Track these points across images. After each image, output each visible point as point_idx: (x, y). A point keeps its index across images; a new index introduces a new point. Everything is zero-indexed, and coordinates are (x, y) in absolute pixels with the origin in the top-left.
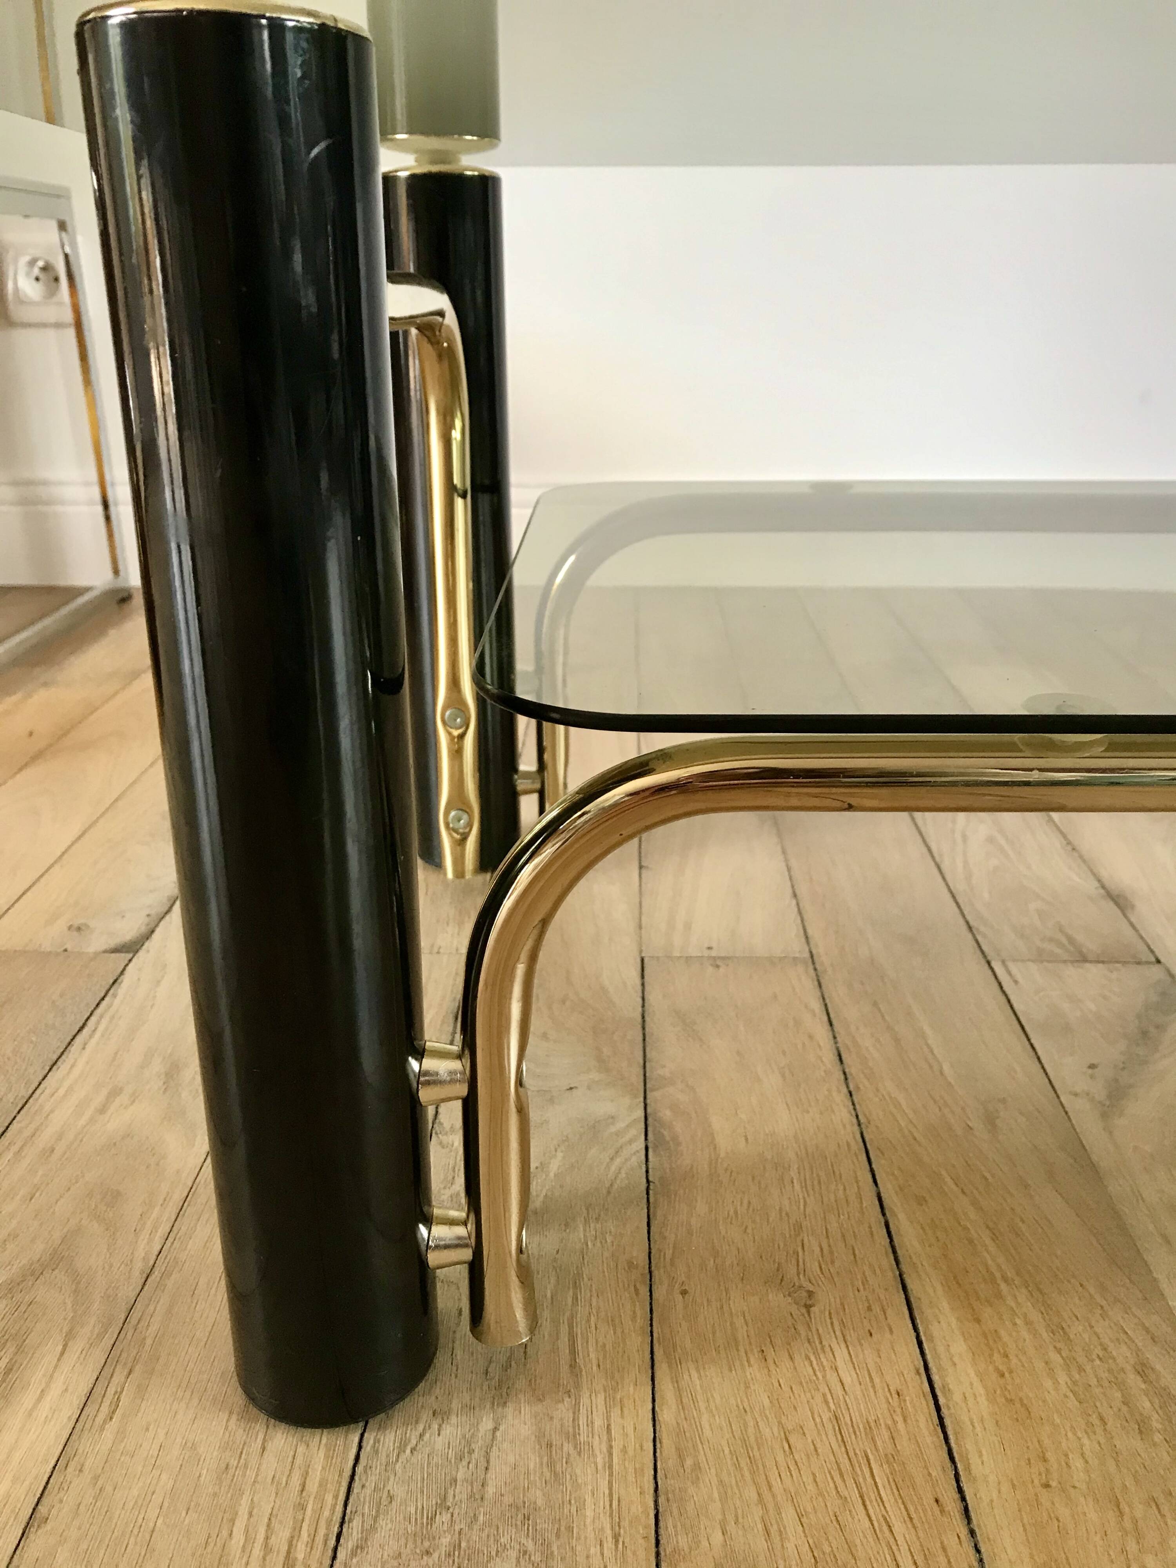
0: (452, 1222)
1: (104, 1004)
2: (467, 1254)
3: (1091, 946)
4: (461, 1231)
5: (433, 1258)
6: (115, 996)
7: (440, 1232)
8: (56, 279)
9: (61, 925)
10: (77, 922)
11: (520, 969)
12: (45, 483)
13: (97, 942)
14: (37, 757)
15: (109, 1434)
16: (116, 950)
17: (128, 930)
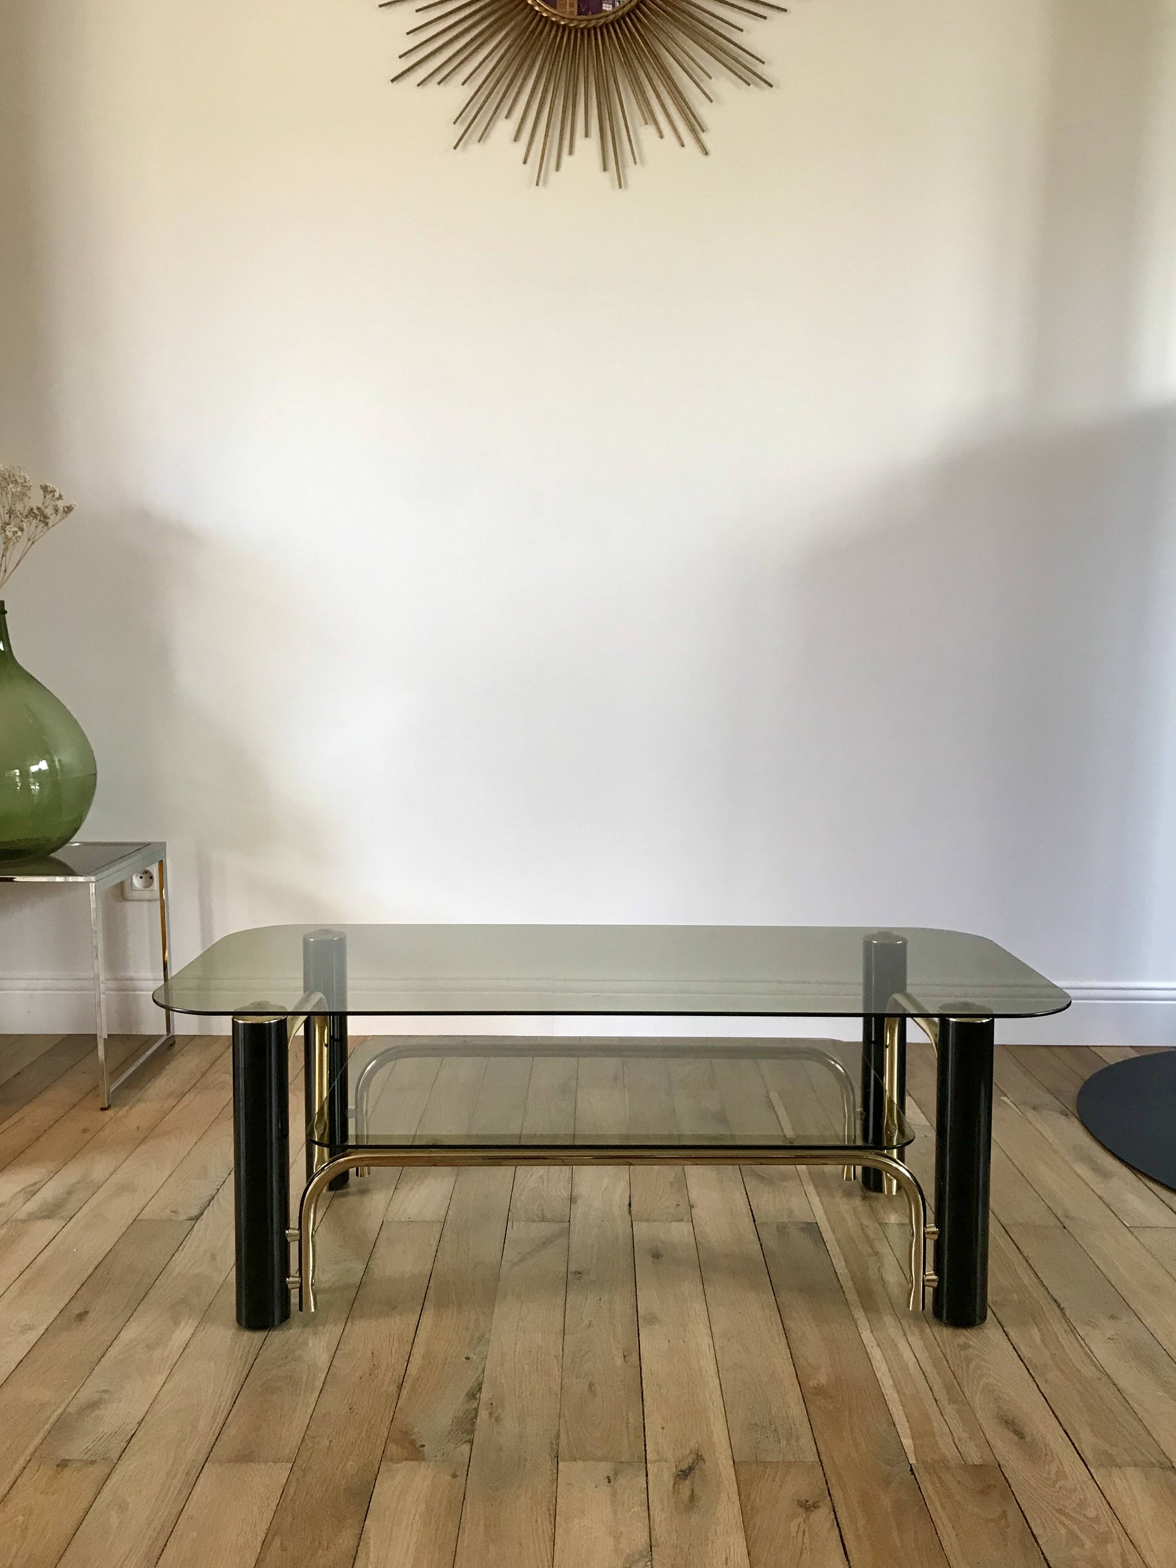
0: (295, 1277)
1: (188, 1237)
2: (298, 1285)
3: (548, 1215)
4: (297, 1279)
5: (290, 1286)
6: (191, 1234)
7: (291, 1279)
8: (151, 878)
9: (168, 1211)
10: (175, 1209)
11: (313, 1206)
12: (131, 979)
13: (182, 1217)
14: (144, 1140)
15: (204, 1332)
16: (191, 1219)
17: (194, 1212)
